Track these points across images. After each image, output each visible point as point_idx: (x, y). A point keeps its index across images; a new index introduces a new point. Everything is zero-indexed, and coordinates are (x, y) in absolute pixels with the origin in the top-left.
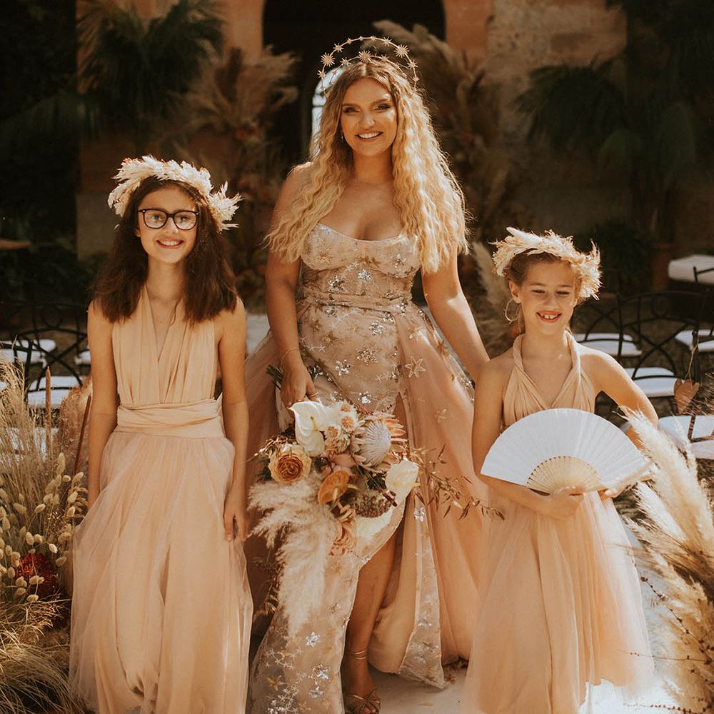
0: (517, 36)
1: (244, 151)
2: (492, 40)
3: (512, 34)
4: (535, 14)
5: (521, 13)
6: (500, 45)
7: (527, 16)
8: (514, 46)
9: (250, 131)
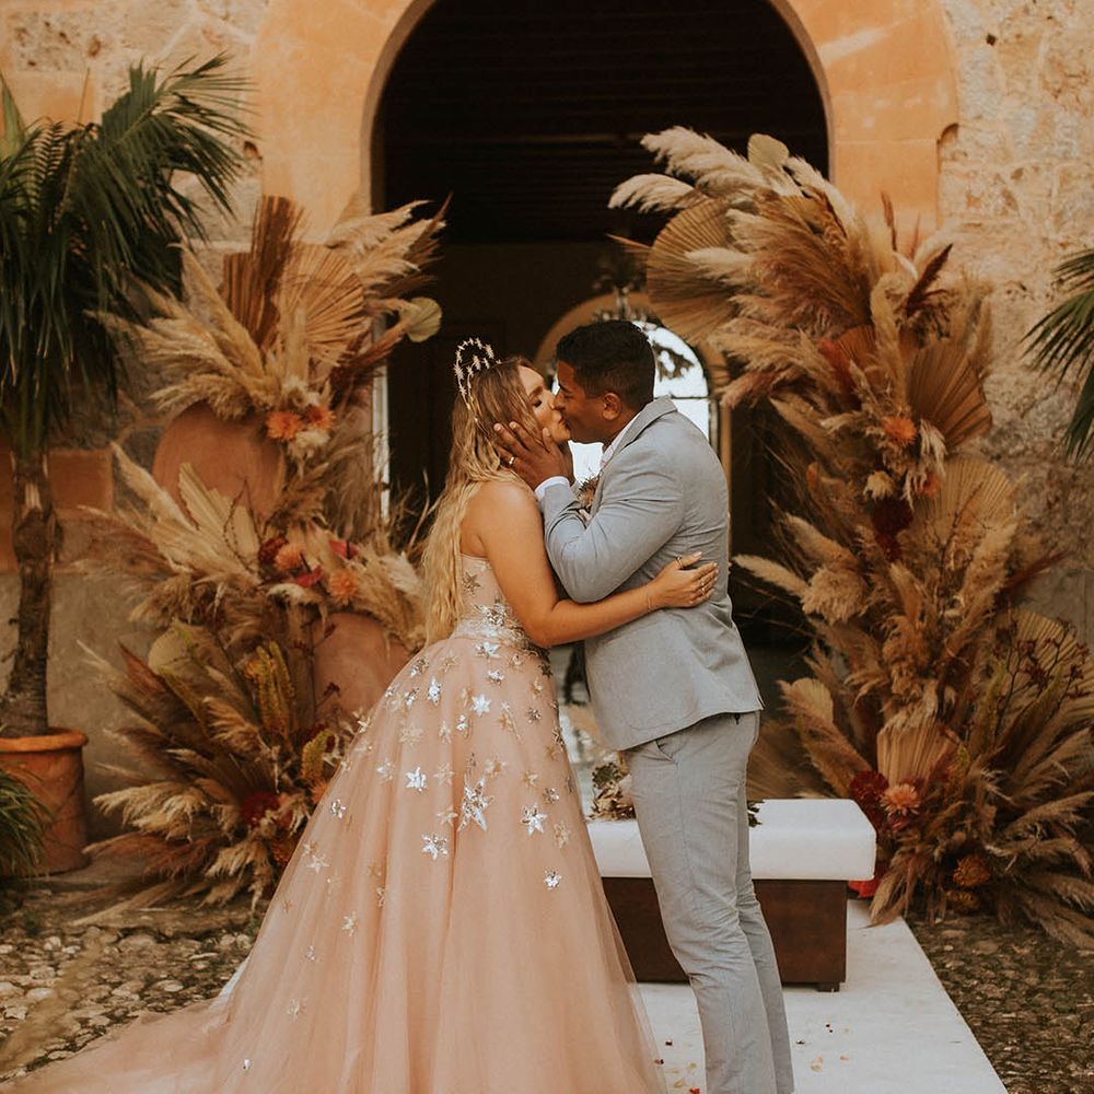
0: (1018, 174)
1: (292, 467)
2: (952, 186)
3: (1006, 172)
4: (1064, 119)
5: (1030, 116)
6: (972, 201)
7: (1046, 123)
8: (1009, 198)
9: (309, 416)
